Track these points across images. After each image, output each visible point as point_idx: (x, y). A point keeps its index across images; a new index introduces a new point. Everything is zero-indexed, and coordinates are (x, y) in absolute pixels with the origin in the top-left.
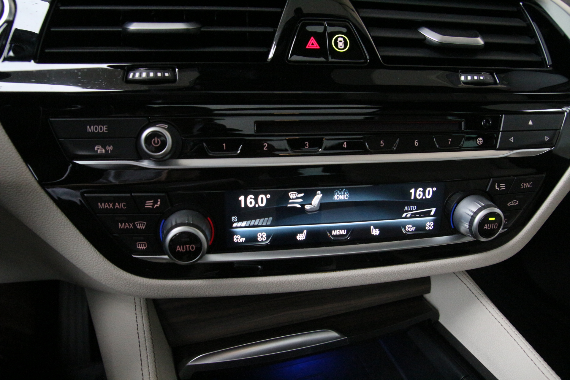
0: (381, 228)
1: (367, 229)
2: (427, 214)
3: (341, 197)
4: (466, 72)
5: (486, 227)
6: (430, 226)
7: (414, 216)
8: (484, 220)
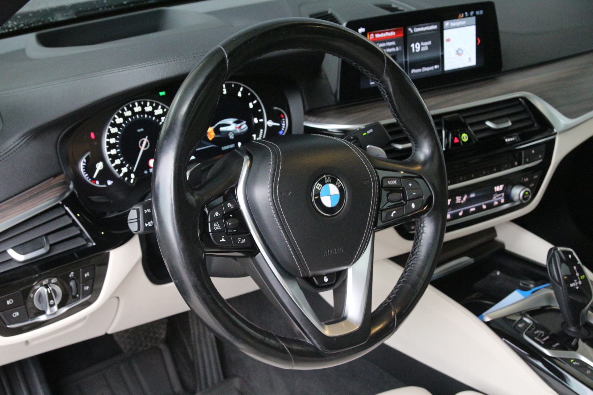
0: (486, 205)
1: (481, 206)
2: (501, 196)
3: (472, 195)
4: (507, 137)
5: (525, 197)
6: (503, 201)
7: (497, 198)
8: (524, 194)
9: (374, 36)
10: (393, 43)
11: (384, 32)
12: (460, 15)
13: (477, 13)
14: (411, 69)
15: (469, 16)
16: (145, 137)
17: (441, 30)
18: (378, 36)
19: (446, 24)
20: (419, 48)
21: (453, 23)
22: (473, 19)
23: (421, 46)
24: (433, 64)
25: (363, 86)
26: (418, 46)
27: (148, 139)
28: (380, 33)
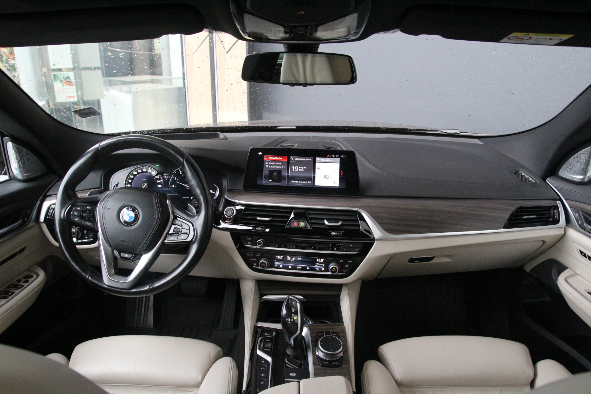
0: (310, 267)
1: (306, 267)
2: (322, 266)
3: (299, 259)
4: (333, 232)
6: (323, 269)
7: (319, 266)
9: (268, 158)
10: (280, 164)
11: (275, 157)
12: (328, 156)
13: (342, 156)
14: (291, 180)
15: (335, 157)
16: (146, 183)
17: (314, 162)
18: (270, 158)
19: (318, 159)
20: (297, 169)
21: (323, 159)
22: (338, 160)
23: (299, 169)
24: (307, 181)
25: (259, 183)
26: (297, 168)
27: (147, 184)
28: (272, 157)
